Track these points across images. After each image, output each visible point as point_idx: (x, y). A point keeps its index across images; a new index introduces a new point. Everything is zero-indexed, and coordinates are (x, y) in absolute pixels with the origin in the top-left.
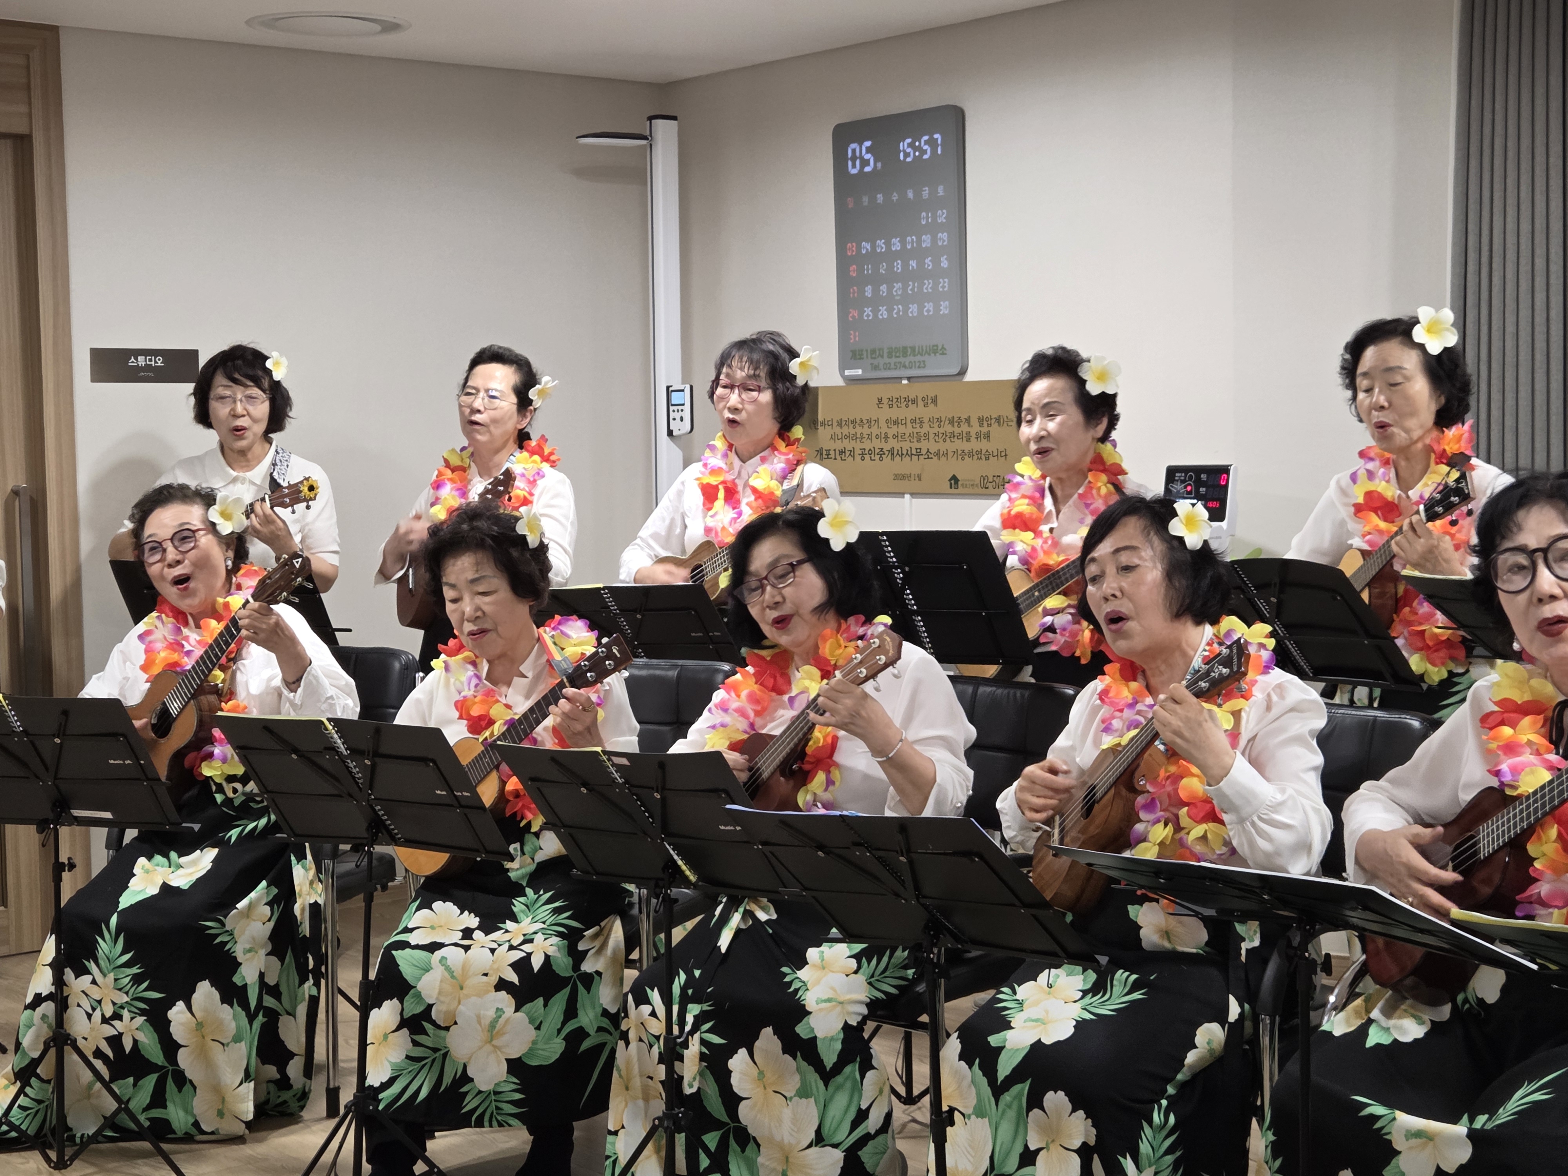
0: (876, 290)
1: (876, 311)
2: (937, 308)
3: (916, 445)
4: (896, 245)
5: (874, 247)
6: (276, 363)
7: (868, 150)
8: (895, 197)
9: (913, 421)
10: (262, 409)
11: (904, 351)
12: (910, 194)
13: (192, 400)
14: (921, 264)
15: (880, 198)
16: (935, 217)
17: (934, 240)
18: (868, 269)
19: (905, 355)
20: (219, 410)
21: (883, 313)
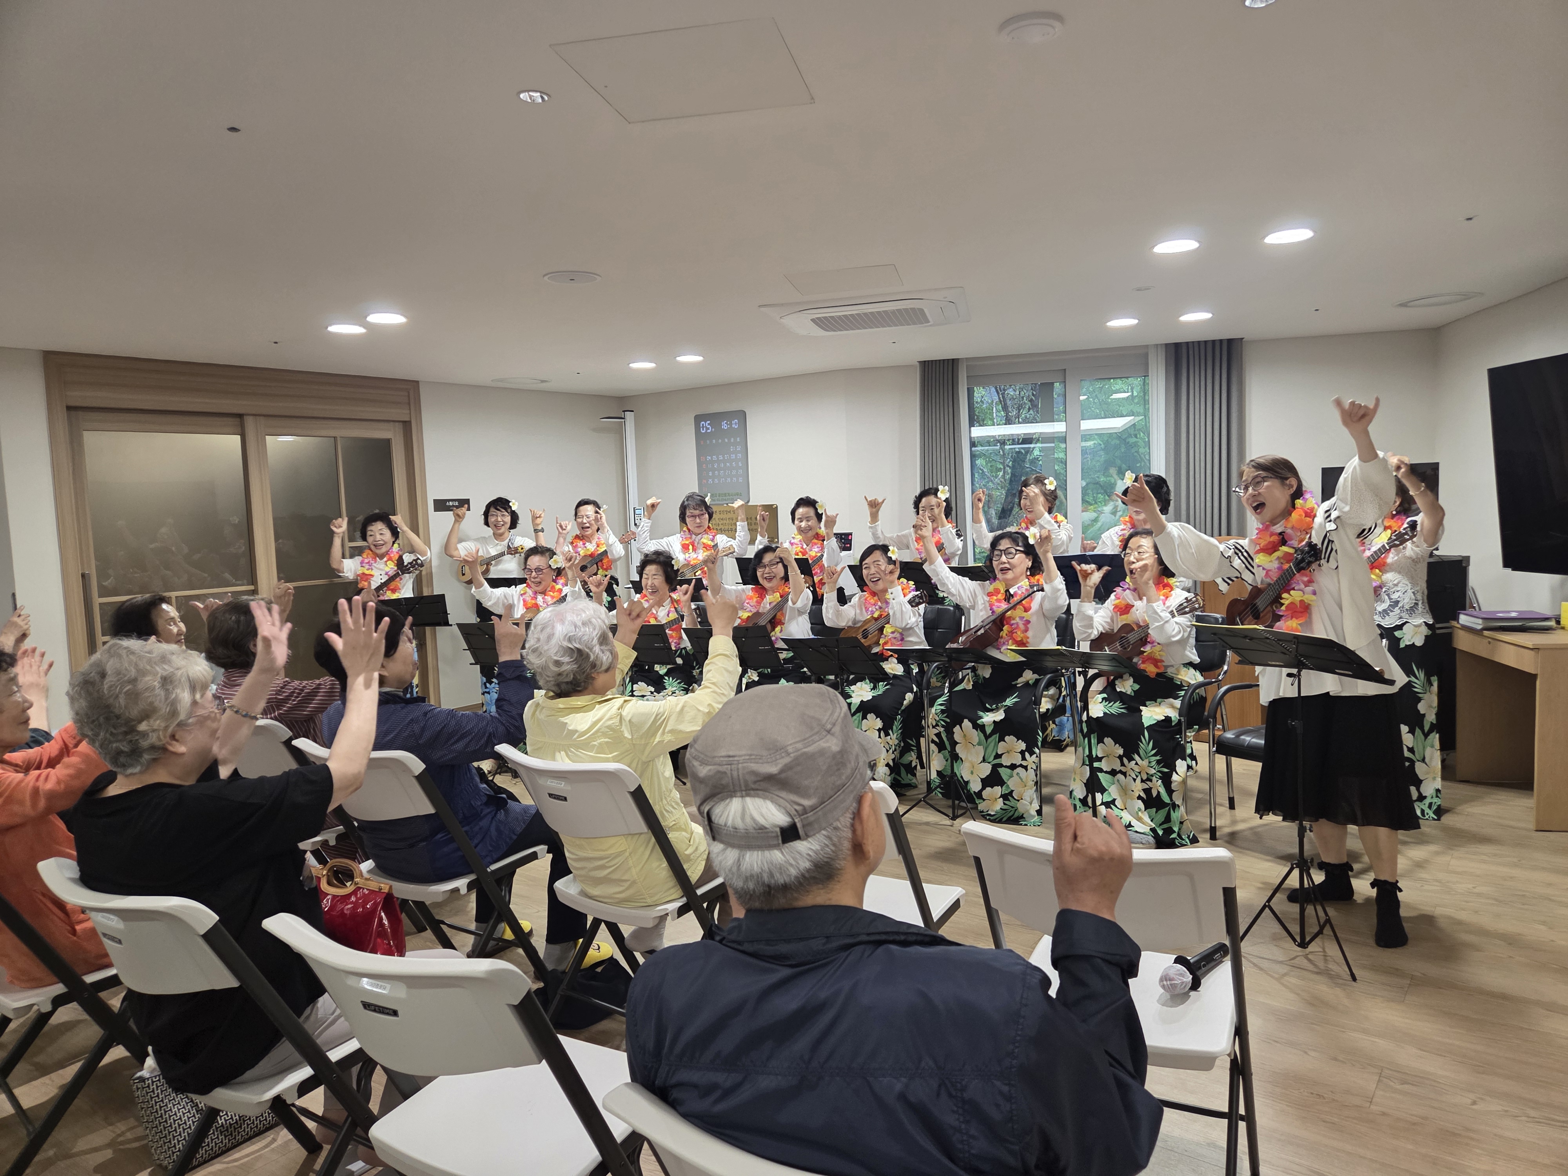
0: (713, 473)
1: (713, 481)
2: (738, 479)
3: (730, 527)
4: (721, 458)
5: (712, 458)
6: (513, 504)
7: (709, 424)
8: (720, 441)
9: (729, 519)
10: (508, 519)
11: (725, 495)
12: (726, 440)
13: (483, 517)
14: (731, 464)
15: (714, 441)
16: (736, 448)
17: (736, 456)
18: (710, 466)
19: (726, 496)
20: (492, 519)
21: (716, 481)
